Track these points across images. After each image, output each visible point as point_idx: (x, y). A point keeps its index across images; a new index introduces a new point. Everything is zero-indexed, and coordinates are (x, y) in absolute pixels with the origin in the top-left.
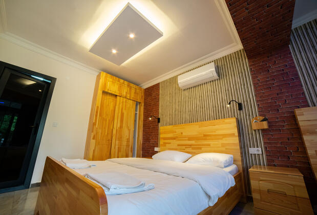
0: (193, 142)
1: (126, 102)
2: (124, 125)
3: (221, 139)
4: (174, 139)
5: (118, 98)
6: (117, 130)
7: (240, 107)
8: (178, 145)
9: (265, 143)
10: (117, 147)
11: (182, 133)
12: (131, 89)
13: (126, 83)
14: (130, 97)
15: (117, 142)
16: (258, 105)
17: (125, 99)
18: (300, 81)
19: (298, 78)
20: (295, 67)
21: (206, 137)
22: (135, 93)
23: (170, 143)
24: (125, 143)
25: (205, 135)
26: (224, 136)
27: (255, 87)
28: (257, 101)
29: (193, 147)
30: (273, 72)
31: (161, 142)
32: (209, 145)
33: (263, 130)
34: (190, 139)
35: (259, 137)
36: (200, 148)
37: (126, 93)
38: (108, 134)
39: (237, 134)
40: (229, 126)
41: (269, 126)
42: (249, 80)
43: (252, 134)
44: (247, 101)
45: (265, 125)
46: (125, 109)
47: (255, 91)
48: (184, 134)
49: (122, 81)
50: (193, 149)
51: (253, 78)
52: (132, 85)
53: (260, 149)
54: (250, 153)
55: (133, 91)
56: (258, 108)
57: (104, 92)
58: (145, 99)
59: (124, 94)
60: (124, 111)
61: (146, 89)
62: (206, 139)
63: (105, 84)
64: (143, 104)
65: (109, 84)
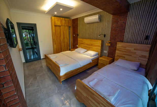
1: (64, 27)
2: (65, 37)
4: (82, 44)
5: (61, 27)
7: (105, 36)
8: (84, 46)
11: (85, 42)
12: (66, 21)
13: (63, 19)
14: (66, 25)
15: (63, 44)
17: (64, 26)
18: (125, 31)
19: (125, 29)
20: (126, 24)
21: (92, 45)
22: (68, 22)
24: (66, 44)
27: (111, 29)
28: (111, 35)
30: (119, 24)
32: (92, 48)
34: (87, 45)
37: (64, 23)
40: (99, 43)
42: (110, 26)
44: (107, 34)
45: (109, 45)
46: (65, 31)
47: (111, 31)
48: (85, 43)
49: (61, 18)
51: (112, 25)
52: (66, 19)
54: (104, 52)
55: (67, 22)
56: (110, 38)
57: (55, 26)
58: (73, 25)
59: (63, 24)
60: (64, 32)
61: (73, 20)
62: (91, 46)
63: (55, 22)
64: (72, 27)
65: (56, 22)
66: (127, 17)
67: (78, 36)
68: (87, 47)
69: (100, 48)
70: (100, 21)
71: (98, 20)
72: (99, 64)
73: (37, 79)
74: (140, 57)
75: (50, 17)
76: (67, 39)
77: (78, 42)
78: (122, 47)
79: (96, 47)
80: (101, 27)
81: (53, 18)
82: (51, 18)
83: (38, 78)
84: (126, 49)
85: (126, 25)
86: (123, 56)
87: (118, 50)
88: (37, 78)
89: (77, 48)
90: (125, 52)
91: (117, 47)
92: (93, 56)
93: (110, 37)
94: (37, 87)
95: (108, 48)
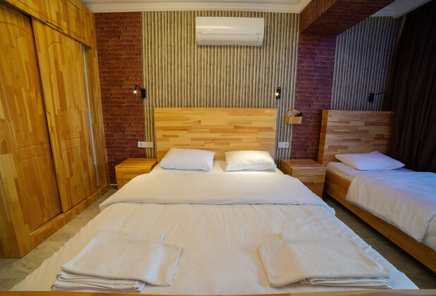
0: (217, 135)
4: (185, 129)
6: (55, 116)
8: (193, 139)
9: (293, 137)
10: (64, 153)
11: (199, 121)
14: (69, 30)
15: (63, 143)
23: (177, 136)
24: (76, 142)
25: (236, 127)
26: (261, 129)
29: (216, 143)
31: (159, 134)
32: (241, 139)
33: (294, 125)
34: (213, 131)
35: (290, 131)
38: (34, 128)
39: (275, 128)
40: (268, 118)
41: (303, 121)
43: (284, 127)
45: (299, 120)
46: (63, 63)
48: (203, 123)
53: (288, 143)
54: (279, 147)
60: (62, 68)
62: (237, 132)
67: (143, 96)
76: (80, 112)
77: (157, 124)
93: (296, 97)
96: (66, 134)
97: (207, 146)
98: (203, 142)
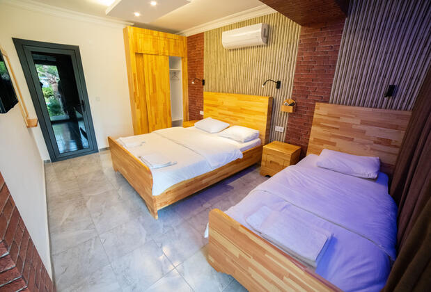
0: (232, 113)
2: (157, 89)
3: (254, 115)
4: (216, 106)
7: (279, 84)
8: (220, 114)
10: (153, 112)
11: (223, 103)
12: (169, 41)
13: (161, 34)
14: (169, 53)
16: (294, 87)
18: (335, 71)
19: (334, 66)
20: (337, 52)
21: (242, 110)
22: (175, 45)
25: (242, 109)
27: (297, 67)
28: (295, 83)
29: (232, 117)
30: (318, 53)
31: (205, 108)
32: (243, 118)
33: (290, 114)
34: (230, 109)
36: (236, 120)
37: (164, 48)
39: (266, 113)
42: (295, 56)
44: (286, 80)
45: (291, 109)
47: (297, 70)
48: (224, 104)
50: (231, 119)
51: (299, 54)
52: (169, 35)
54: (276, 130)
55: (172, 45)
56: (293, 90)
57: (136, 54)
58: (189, 52)
59: (162, 51)
61: (189, 38)
62: (242, 112)
63: (136, 43)
64: (186, 59)
65: (140, 42)
66: (342, 31)
67: (203, 84)
68: (230, 116)
69: (265, 118)
70: (267, 43)
71: (260, 41)
72: (263, 163)
73: (86, 206)
74: (375, 143)
75: (122, 27)
77: (205, 102)
78: (329, 115)
79: (253, 117)
80: (268, 61)
81: (131, 30)
82: (125, 30)
83: (88, 204)
84: (340, 120)
85: (337, 57)
86: (332, 140)
87: (318, 125)
88: (85, 204)
89: (200, 118)
90: (338, 129)
91: (315, 116)
92: (245, 142)
94: (87, 228)
95: (286, 119)
96: (155, 103)
97: (226, 119)
98: (223, 116)
